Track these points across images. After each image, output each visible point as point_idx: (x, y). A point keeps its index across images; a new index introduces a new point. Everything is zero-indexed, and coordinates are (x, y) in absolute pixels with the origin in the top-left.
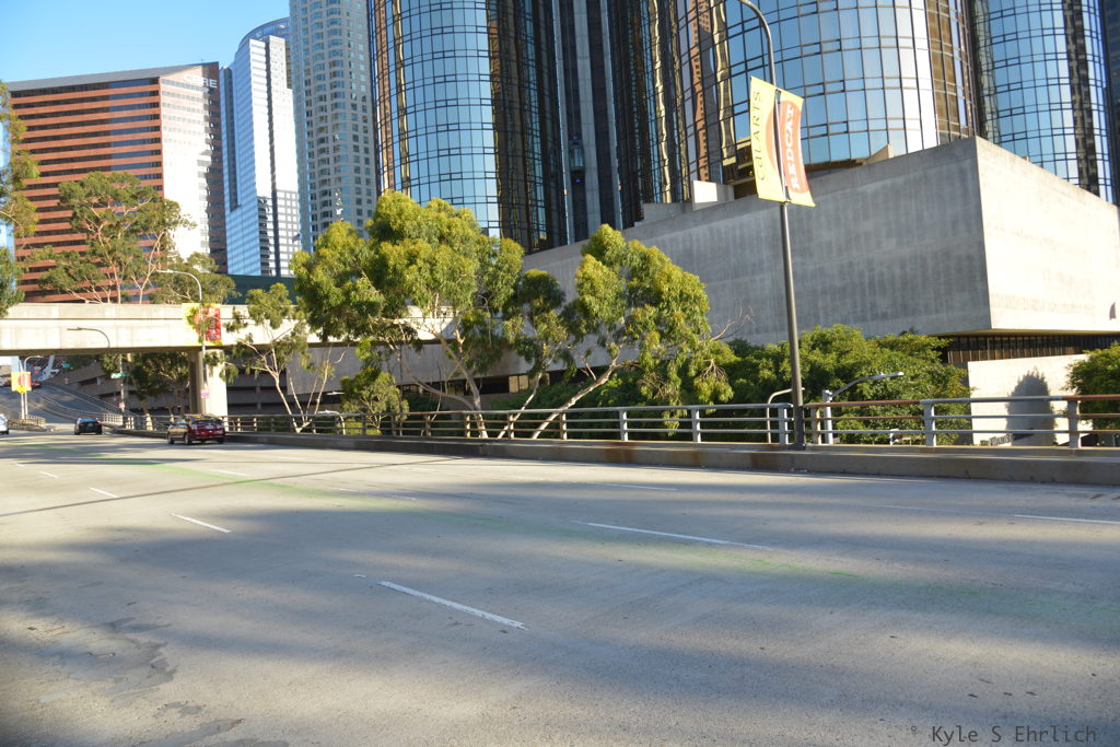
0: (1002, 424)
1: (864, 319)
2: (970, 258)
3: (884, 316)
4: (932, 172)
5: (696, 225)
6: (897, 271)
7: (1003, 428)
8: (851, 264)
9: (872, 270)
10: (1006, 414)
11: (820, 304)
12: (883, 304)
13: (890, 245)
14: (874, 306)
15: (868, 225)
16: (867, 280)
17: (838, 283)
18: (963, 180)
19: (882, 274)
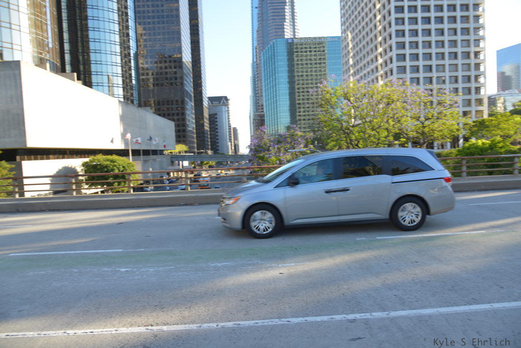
0: (48, 187)
2: (18, 114)
7: (48, 189)
10: (50, 182)
18: (15, 78)
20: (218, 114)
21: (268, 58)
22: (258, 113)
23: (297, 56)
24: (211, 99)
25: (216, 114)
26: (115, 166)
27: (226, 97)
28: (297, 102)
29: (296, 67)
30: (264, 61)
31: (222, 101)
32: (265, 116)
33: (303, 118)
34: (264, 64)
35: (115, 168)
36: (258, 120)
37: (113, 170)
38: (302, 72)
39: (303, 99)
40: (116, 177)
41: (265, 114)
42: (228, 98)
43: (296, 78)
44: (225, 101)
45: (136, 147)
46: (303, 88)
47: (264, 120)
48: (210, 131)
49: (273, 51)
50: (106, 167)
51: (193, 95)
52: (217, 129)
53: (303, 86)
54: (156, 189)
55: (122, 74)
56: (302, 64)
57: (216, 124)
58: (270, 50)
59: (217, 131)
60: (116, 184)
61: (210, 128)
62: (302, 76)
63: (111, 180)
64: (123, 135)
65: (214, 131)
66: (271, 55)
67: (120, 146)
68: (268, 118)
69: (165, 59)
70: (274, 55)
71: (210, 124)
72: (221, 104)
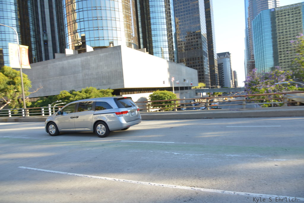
1: (101, 85)
2: (120, 72)
3: (105, 85)
4: (113, 52)
5: (64, 61)
6: (107, 74)
8: (98, 72)
9: (102, 74)
11: (92, 81)
12: (105, 82)
13: (106, 68)
14: (103, 82)
15: (101, 63)
16: (101, 76)
17: (96, 77)
18: (119, 55)
19: (104, 75)
20: (223, 63)
21: (256, 24)
22: (251, 61)
23: (278, 20)
24: (219, 55)
25: (222, 63)
26: (166, 96)
27: (229, 52)
28: (279, 51)
29: (277, 27)
30: (254, 27)
31: (226, 55)
32: (256, 62)
33: (283, 61)
34: (254, 28)
35: (166, 97)
36: (250, 65)
37: (165, 99)
38: (282, 30)
39: (283, 48)
40: (166, 102)
41: (256, 61)
42: (230, 53)
43: (278, 34)
44: (228, 55)
45: (177, 86)
46: (284, 41)
47: (255, 65)
48: (219, 74)
49: (260, 19)
50: (161, 97)
51: (208, 53)
52: (223, 72)
53: (283, 39)
54: (188, 109)
55: (168, 46)
56: (282, 25)
57: (222, 69)
58: (258, 19)
59: (223, 73)
60: (166, 106)
61: (219, 72)
62: (282, 32)
63: (164, 104)
64: (170, 80)
65: (221, 74)
66: (259, 22)
67: (168, 85)
68: (257, 63)
69: (191, 34)
70: (261, 22)
71: (218, 70)
72: (225, 57)
